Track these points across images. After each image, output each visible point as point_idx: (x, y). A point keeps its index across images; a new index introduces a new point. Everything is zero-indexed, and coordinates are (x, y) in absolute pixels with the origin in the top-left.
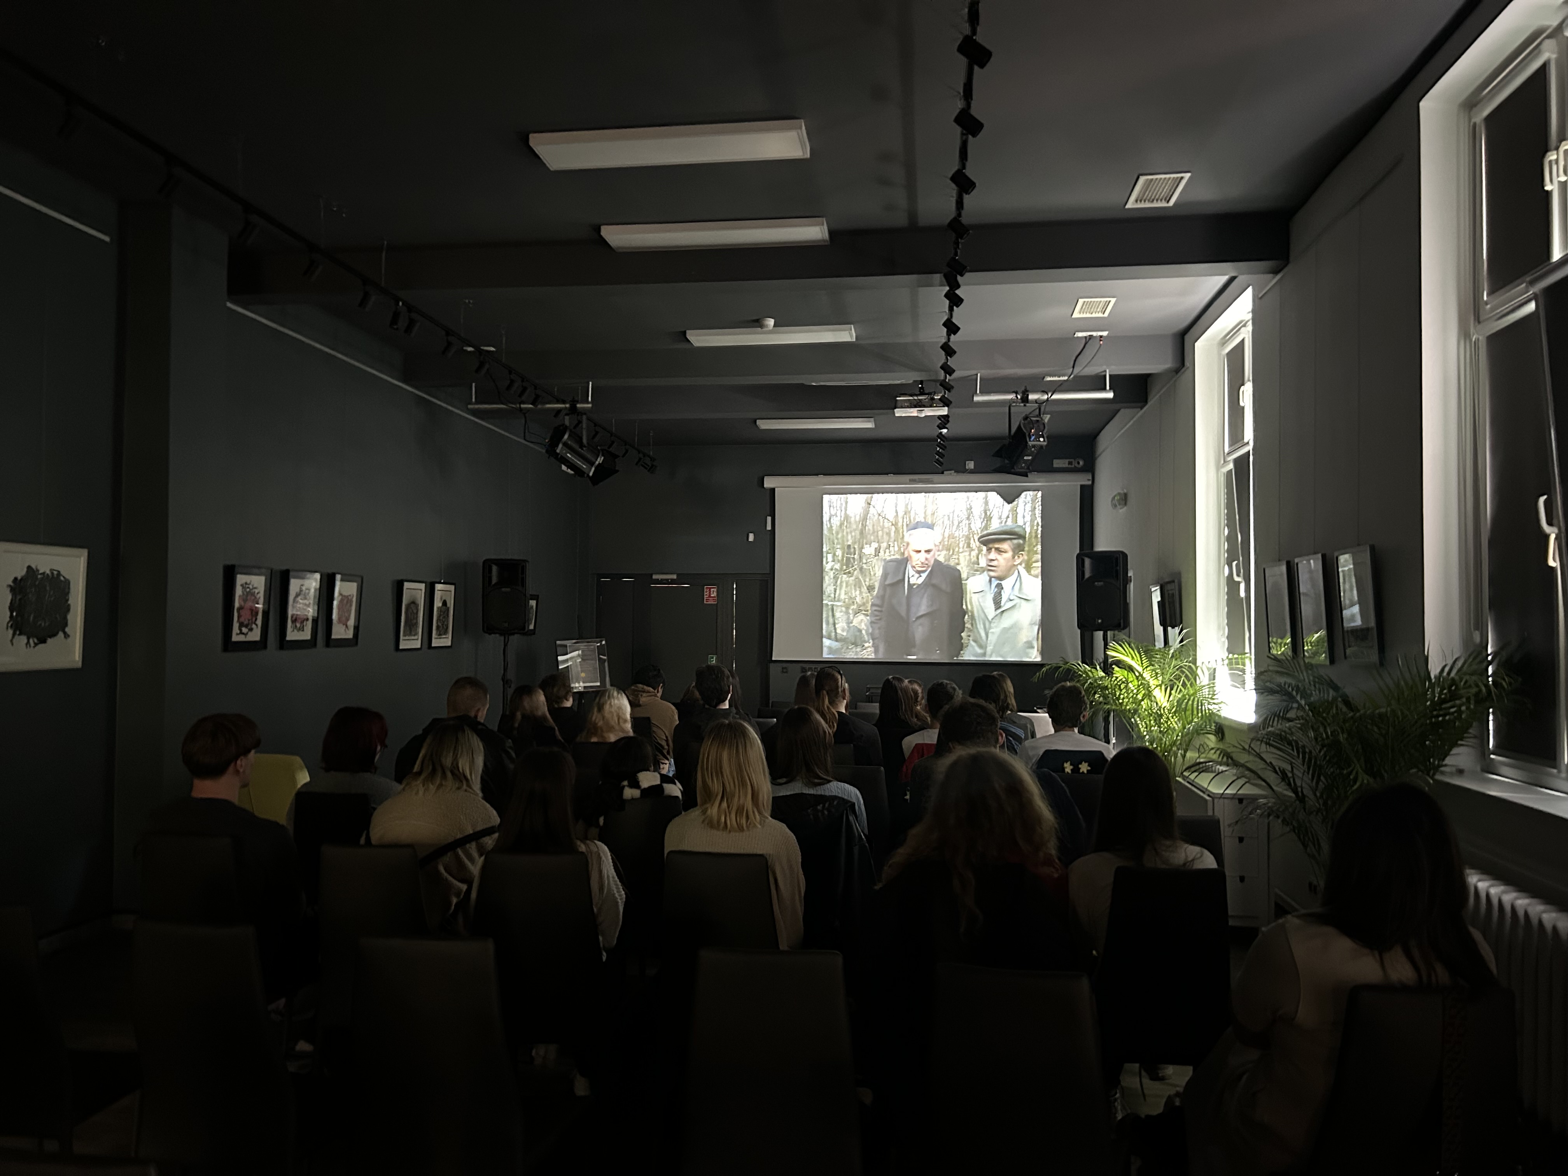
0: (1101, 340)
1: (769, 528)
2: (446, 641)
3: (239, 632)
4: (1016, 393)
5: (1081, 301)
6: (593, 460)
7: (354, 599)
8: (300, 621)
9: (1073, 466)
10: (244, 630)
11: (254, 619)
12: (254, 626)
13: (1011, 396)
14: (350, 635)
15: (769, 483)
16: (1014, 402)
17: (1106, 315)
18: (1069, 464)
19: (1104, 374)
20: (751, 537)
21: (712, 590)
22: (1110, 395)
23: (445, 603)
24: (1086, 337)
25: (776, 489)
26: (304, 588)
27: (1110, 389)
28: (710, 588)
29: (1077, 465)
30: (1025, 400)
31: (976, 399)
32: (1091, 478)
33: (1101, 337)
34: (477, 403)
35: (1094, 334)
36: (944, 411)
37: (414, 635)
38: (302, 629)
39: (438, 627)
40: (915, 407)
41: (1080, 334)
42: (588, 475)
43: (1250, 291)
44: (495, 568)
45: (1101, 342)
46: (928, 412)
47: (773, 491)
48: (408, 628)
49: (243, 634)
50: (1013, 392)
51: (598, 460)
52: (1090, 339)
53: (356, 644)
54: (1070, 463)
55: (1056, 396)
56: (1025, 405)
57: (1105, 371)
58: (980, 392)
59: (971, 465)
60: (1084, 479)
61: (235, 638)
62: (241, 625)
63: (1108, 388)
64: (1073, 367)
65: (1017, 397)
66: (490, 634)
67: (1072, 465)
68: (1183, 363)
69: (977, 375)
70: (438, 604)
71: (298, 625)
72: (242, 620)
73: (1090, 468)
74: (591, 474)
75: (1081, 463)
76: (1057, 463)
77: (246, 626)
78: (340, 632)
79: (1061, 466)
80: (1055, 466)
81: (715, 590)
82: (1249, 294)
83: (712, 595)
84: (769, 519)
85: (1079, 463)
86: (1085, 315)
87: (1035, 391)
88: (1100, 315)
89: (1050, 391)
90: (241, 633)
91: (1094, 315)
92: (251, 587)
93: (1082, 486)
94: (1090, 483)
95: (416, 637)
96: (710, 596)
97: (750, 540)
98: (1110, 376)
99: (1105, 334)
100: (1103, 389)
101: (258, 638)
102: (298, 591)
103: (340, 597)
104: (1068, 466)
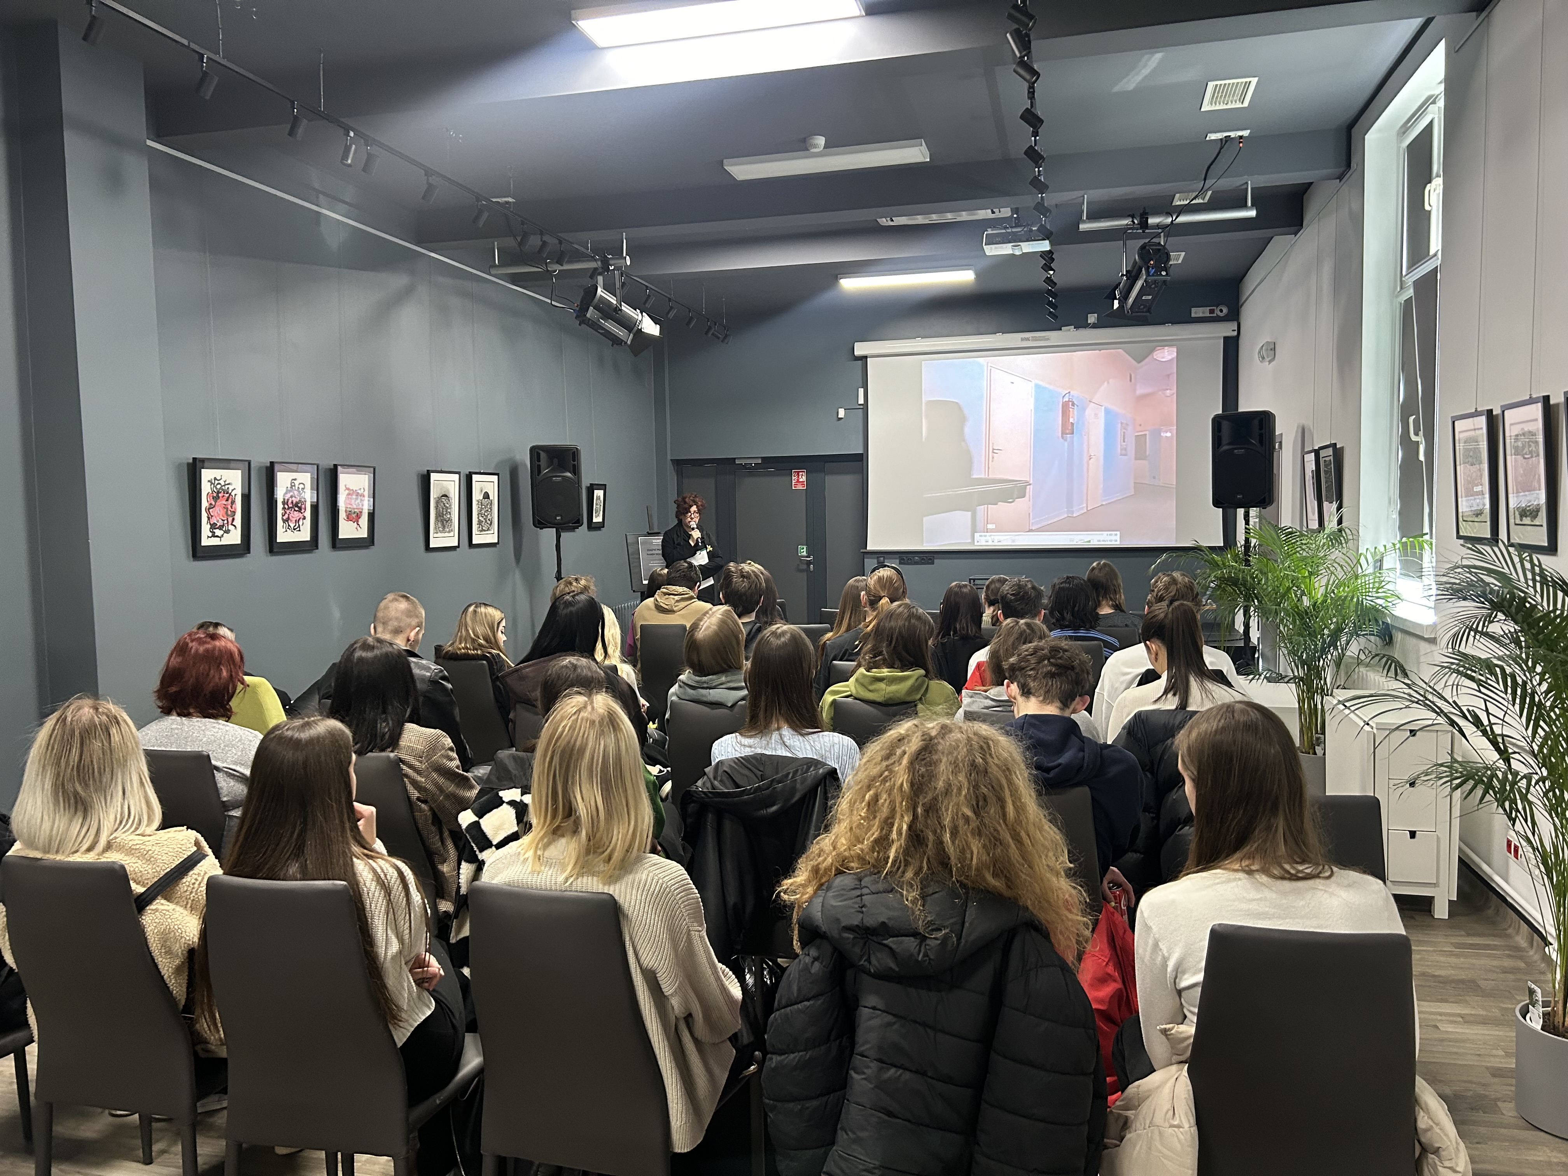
0: (1240, 142)
1: (861, 401)
2: (491, 537)
3: (210, 535)
4: (1133, 217)
5: (1211, 85)
6: (631, 325)
7: (366, 494)
8: (294, 520)
9: (1215, 315)
10: (218, 532)
11: (230, 519)
12: (231, 527)
13: (1126, 222)
14: (363, 533)
15: (860, 349)
16: (1130, 229)
17: (1246, 104)
18: (1209, 313)
19: (1245, 187)
20: (842, 413)
21: (800, 474)
22: (1253, 213)
23: (486, 496)
24: (1221, 139)
25: (868, 356)
26: (296, 483)
27: (1252, 205)
28: (800, 471)
29: (1220, 314)
30: (1144, 225)
31: (1083, 227)
32: (1236, 329)
33: (1241, 137)
34: (500, 267)
35: (1233, 134)
36: (1045, 246)
37: (449, 532)
38: (297, 528)
39: (480, 522)
40: (1010, 242)
41: (1213, 136)
42: (626, 343)
43: (1442, 45)
44: (543, 455)
45: (1240, 145)
46: (1025, 247)
47: (865, 358)
48: (440, 525)
49: (217, 536)
50: (1129, 216)
52: (1226, 141)
53: (373, 543)
54: (1212, 312)
55: (1182, 219)
56: (1144, 232)
57: (1247, 183)
58: (1087, 219)
59: (1092, 319)
60: (1228, 329)
61: (205, 541)
62: (213, 526)
63: (1249, 204)
64: (1205, 179)
65: (1133, 221)
66: (541, 528)
67: (1214, 313)
68: (1349, 166)
69: (1083, 197)
70: (477, 496)
71: (292, 525)
72: (213, 520)
73: (1234, 315)
74: (629, 342)
75: (1225, 310)
76: (1197, 312)
77: (221, 528)
78: (347, 530)
79: (1201, 315)
80: (1193, 315)
81: (806, 473)
82: (1440, 50)
83: (802, 479)
84: (861, 391)
85: (1221, 311)
86: (1218, 107)
87: (1156, 214)
88: (1240, 106)
89: (1174, 213)
90: (214, 536)
91: (1229, 106)
92: (223, 484)
93: (1226, 339)
94: (1235, 333)
95: (452, 534)
96: (799, 480)
97: (840, 416)
98: (1252, 189)
99: (1246, 133)
100: (1243, 206)
101: (238, 541)
102: (289, 486)
103: (347, 492)
104: (1208, 315)
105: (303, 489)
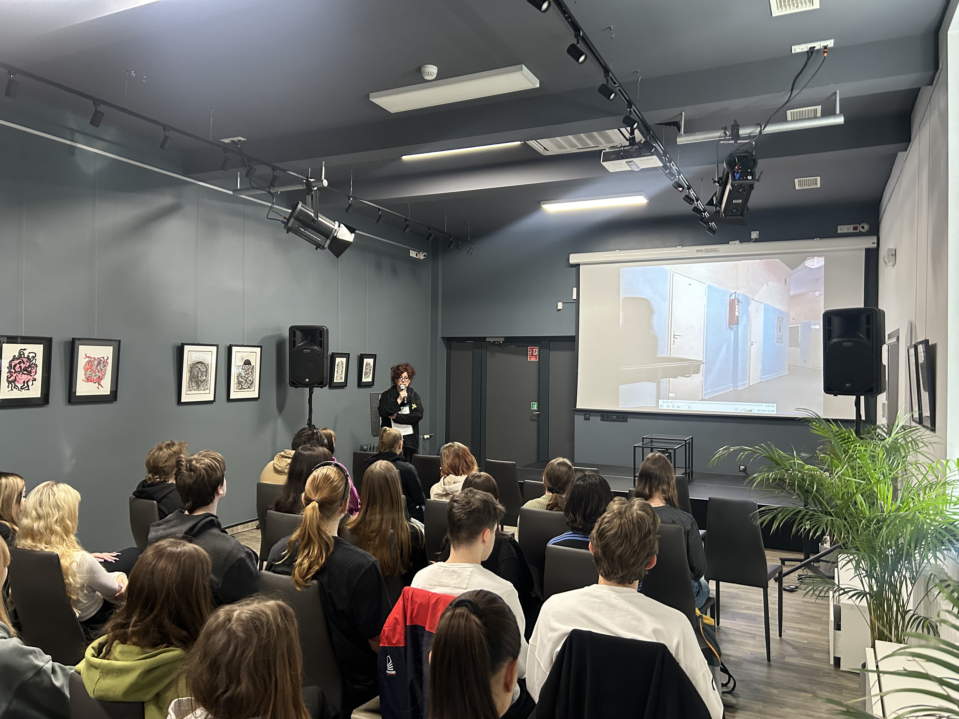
0: (825, 52)
1: (575, 297)
2: (251, 394)
4: (725, 129)
7: (110, 361)
8: (21, 381)
9: (858, 231)
13: (719, 134)
14: (106, 391)
15: (574, 259)
16: (722, 140)
18: (854, 230)
19: (834, 97)
20: (560, 306)
21: (534, 350)
22: (840, 120)
23: (247, 363)
24: (807, 53)
25: (580, 265)
26: (26, 352)
27: (841, 112)
29: (862, 230)
30: (735, 136)
32: (876, 242)
33: (825, 47)
35: (818, 45)
37: (204, 390)
38: (25, 388)
39: (239, 383)
40: (623, 158)
41: (797, 49)
44: (298, 333)
45: (826, 54)
47: (577, 266)
48: (196, 385)
50: (722, 129)
52: (812, 53)
53: (116, 399)
54: (855, 228)
55: (768, 129)
56: (736, 143)
57: (835, 93)
58: (684, 133)
59: (754, 235)
60: (869, 242)
63: (838, 112)
64: (792, 90)
65: (725, 133)
66: (296, 387)
67: (857, 229)
69: (681, 114)
70: (237, 363)
73: (874, 231)
75: (866, 227)
76: (842, 229)
79: (846, 231)
80: (839, 231)
81: (537, 350)
84: (575, 290)
85: (863, 228)
86: (789, 10)
87: (747, 125)
88: (809, 8)
89: (762, 123)
93: (868, 250)
94: (875, 245)
95: (208, 391)
97: (559, 308)
98: (842, 97)
99: (830, 43)
100: (832, 113)
102: (17, 355)
103: (87, 359)
104: (852, 231)
105: (34, 357)
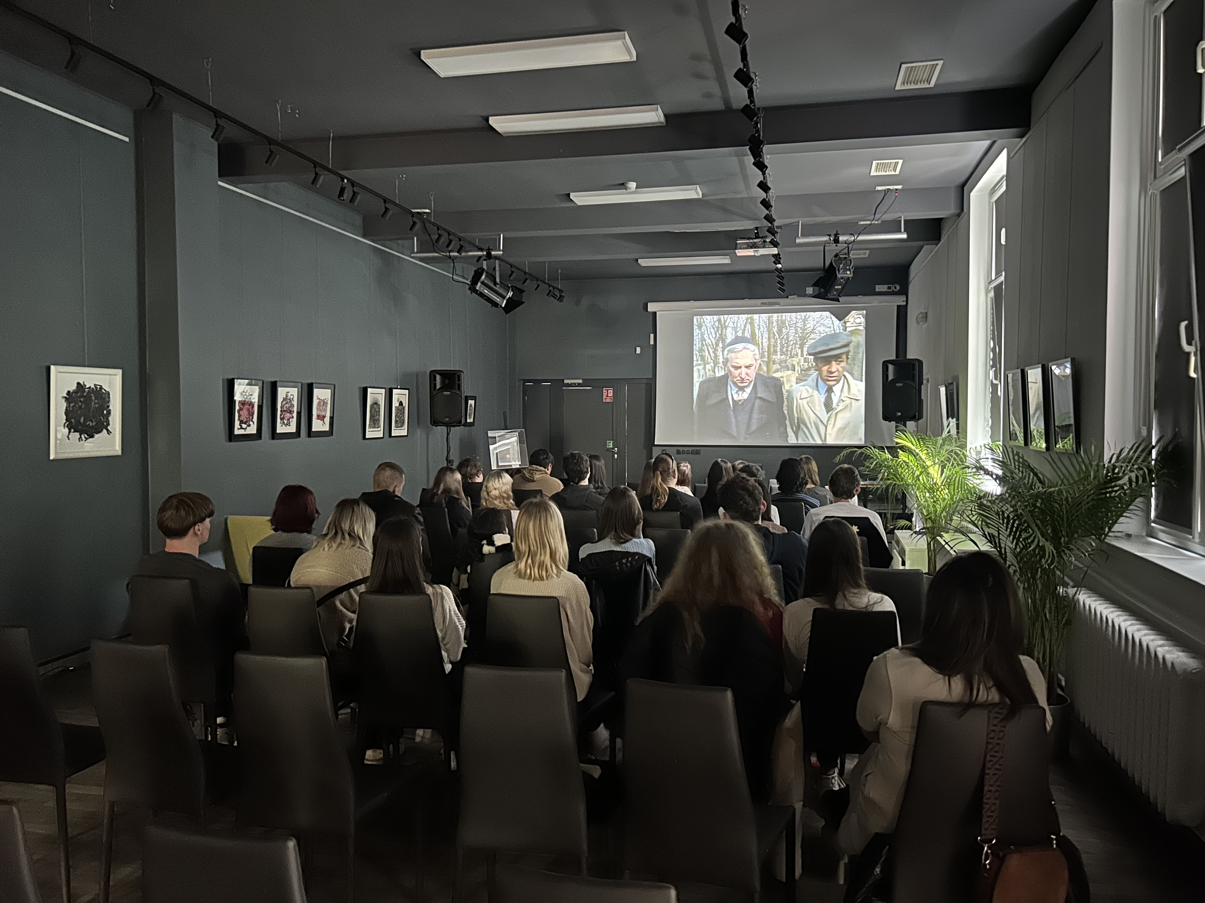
1: (652, 342)
2: (404, 432)
3: (239, 427)
4: (830, 235)
5: (875, 163)
6: (505, 294)
7: (329, 402)
8: (286, 419)
10: (244, 426)
11: (251, 418)
12: (251, 423)
13: (826, 238)
15: (652, 307)
16: (828, 243)
17: (897, 172)
19: (900, 219)
20: (638, 350)
21: (609, 391)
22: (904, 236)
23: (401, 404)
24: (885, 190)
25: (657, 313)
26: (289, 394)
27: (905, 231)
28: (608, 390)
29: (894, 289)
30: (836, 241)
31: (798, 241)
32: (905, 300)
33: (897, 190)
34: (417, 253)
35: (891, 188)
36: (775, 251)
37: (378, 428)
38: (288, 424)
39: (396, 421)
40: (752, 248)
41: (879, 188)
42: (501, 306)
43: (1005, 152)
44: (438, 377)
45: (897, 194)
46: (762, 252)
47: (655, 314)
48: (372, 422)
49: (243, 429)
50: (828, 235)
51: (509, 294)
52: (888, 192)
53: (332, 435)
55: (861, 238)
56: (836, 246)
57: (901, 217)
58: (801, 235)
60: (900, 300)
61: (237, 432)
62: (241, 422)
63: (903, 230)
64: (875, 214)
66: (436, 426)
67: (890, 289)
68: (962, 210)
69: (799, 222)
70: (395, 404)
71: (286, 422)
72: (242, 418)
73: (904, 291)
74: (503, 306)
75: (898, 288)
76: (879, 288)
77: (245, 423)
78: (318, 426)
79: (882, 290)
80: (877, 290)
81: (612, 391)
82: (1004, 154)
83: (609, 395)
84: (652, 336)
85: (896, 288)
86: (880, 174)
87: (844, 234)
88: (893, 173)
89: (856, 234)
90: (242, 428)
91: (887, 173)
92: (247, 394)
93: (898, 307)
94: (905, 303)
95: (379, 429)
96: (607, 396)
97: (637, 352)
98: (905, 221)
99: (899, 187)
100: (899, 231)
101: (255, 432)
102: (285, 397)
103: (318, 400)
104: (887, 290)
105: (293, 398)
